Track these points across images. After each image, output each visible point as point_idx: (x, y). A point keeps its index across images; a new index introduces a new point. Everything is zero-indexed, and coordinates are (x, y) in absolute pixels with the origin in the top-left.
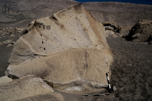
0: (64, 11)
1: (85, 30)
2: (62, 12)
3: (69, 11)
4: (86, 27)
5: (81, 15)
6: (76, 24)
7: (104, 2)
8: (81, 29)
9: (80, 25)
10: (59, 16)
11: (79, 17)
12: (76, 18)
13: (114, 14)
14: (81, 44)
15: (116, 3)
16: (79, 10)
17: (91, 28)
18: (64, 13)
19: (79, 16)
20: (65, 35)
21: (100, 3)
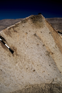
0: (16, 26)
1: (49, 53)
2: (13, 27)
3: (23, 25)
4: (50, 48)
5: (42, 30)
6: (35, 45)
7: (51, 18)
8: (43, 52)
9: (41, 46)
10: (8, 33)
11: (38, 34)
12: (35, 35)
13: (57, 24)
14: (43, 77)
15: (58, 18)
16: (38, 22)
17: (58, 49)
18: (16, 29)
19: (39, 32)
20: (17, 65)
21: (49, 18)
